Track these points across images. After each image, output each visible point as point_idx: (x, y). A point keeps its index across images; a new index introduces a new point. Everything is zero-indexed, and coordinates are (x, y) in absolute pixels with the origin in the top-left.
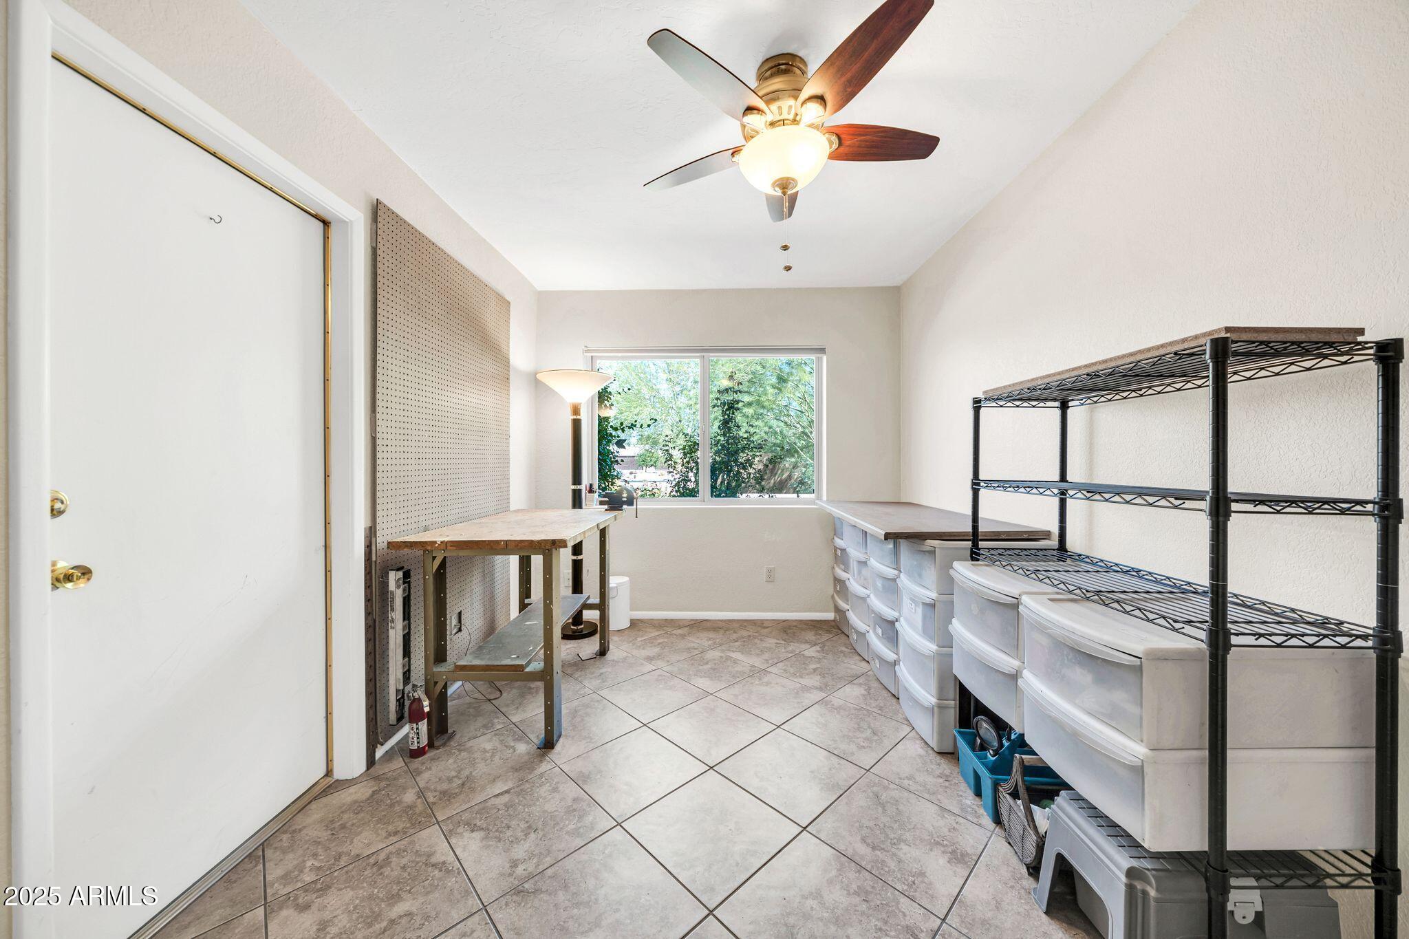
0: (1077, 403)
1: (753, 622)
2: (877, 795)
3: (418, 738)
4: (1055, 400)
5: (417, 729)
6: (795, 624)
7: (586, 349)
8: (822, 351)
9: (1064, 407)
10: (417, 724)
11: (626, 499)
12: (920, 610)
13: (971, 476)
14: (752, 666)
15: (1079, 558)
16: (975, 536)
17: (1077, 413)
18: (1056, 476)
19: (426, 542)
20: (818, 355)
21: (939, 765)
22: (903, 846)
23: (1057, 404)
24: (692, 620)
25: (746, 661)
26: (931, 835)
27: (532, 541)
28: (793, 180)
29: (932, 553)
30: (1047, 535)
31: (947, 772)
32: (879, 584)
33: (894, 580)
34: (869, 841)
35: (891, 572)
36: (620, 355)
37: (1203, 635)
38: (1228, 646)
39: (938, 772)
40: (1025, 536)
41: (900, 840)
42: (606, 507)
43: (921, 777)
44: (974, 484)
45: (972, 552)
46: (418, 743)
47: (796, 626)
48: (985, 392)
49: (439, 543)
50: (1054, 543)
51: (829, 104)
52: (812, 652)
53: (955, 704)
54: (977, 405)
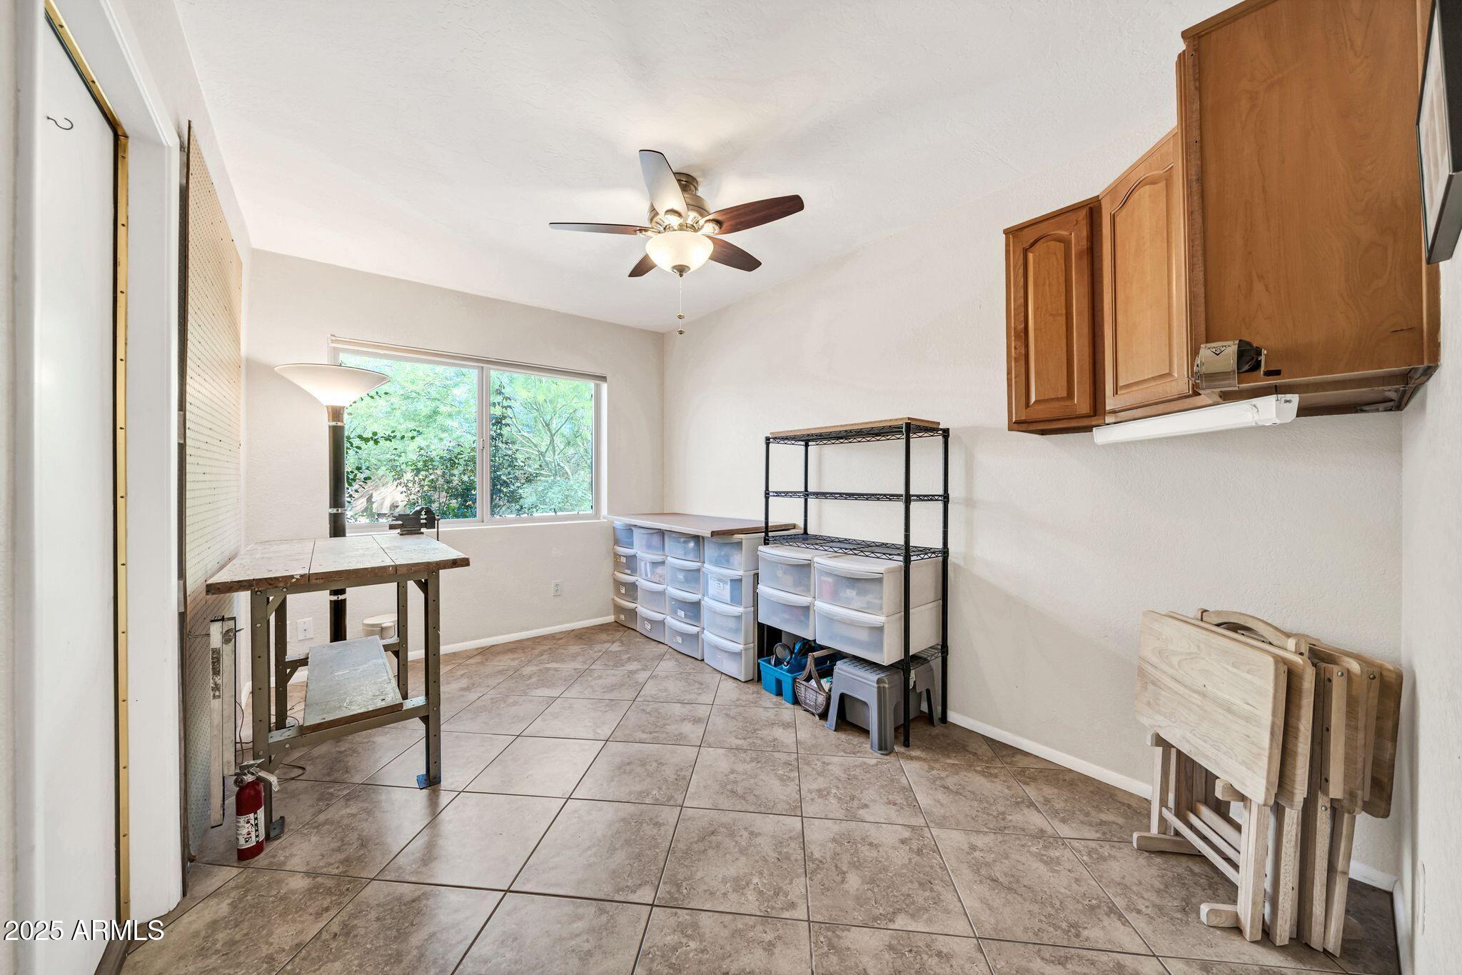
0: (814, 443)
1: (545, 638)
2: (727, 715)
3: (257, 830)
4: (802, 441)
5: (256, 819)
6: (585, 631)
7: (334, 338)
8: (604, 378)
9: (807, 446)
10: (256, 813)
11: (424, 521)
12: (728, 587)
13: (764, 489)
14: (575, 669)
15: (816, 537)
16: (767, 529)
17: (813, 448)
18: (803, 490)
19: (275, 578)
20: (598, 382)
21: (749, 688)
22: (758, 732)
23: (803, 443)
24: (477, 649)
25: (568, 667)
26: (767, 721)
27: (429, 563)
28: (687, 267)
29: (739, 544)
30: (794, 526)
31: (755, 690)
32: (681, 576)
33: (698, 570)
34: (740, 737)
35: (694, 565)
36: (382, 352)
37: (901, 558)
38: (910, 561)
39: (751, 692)
40: (784, 528)
41: (755, 730)
42: (399, 531)
43: (744, 697)
44: (766, 494)
45: (765, 539)
46: (257, 836)
47: (586, 632)
48: (771, 433)
49: (298, 577)
50: (802, 531)
51: (723, 229)
52: (615, 647)
53: (754, 645)
54: (768, 439)
